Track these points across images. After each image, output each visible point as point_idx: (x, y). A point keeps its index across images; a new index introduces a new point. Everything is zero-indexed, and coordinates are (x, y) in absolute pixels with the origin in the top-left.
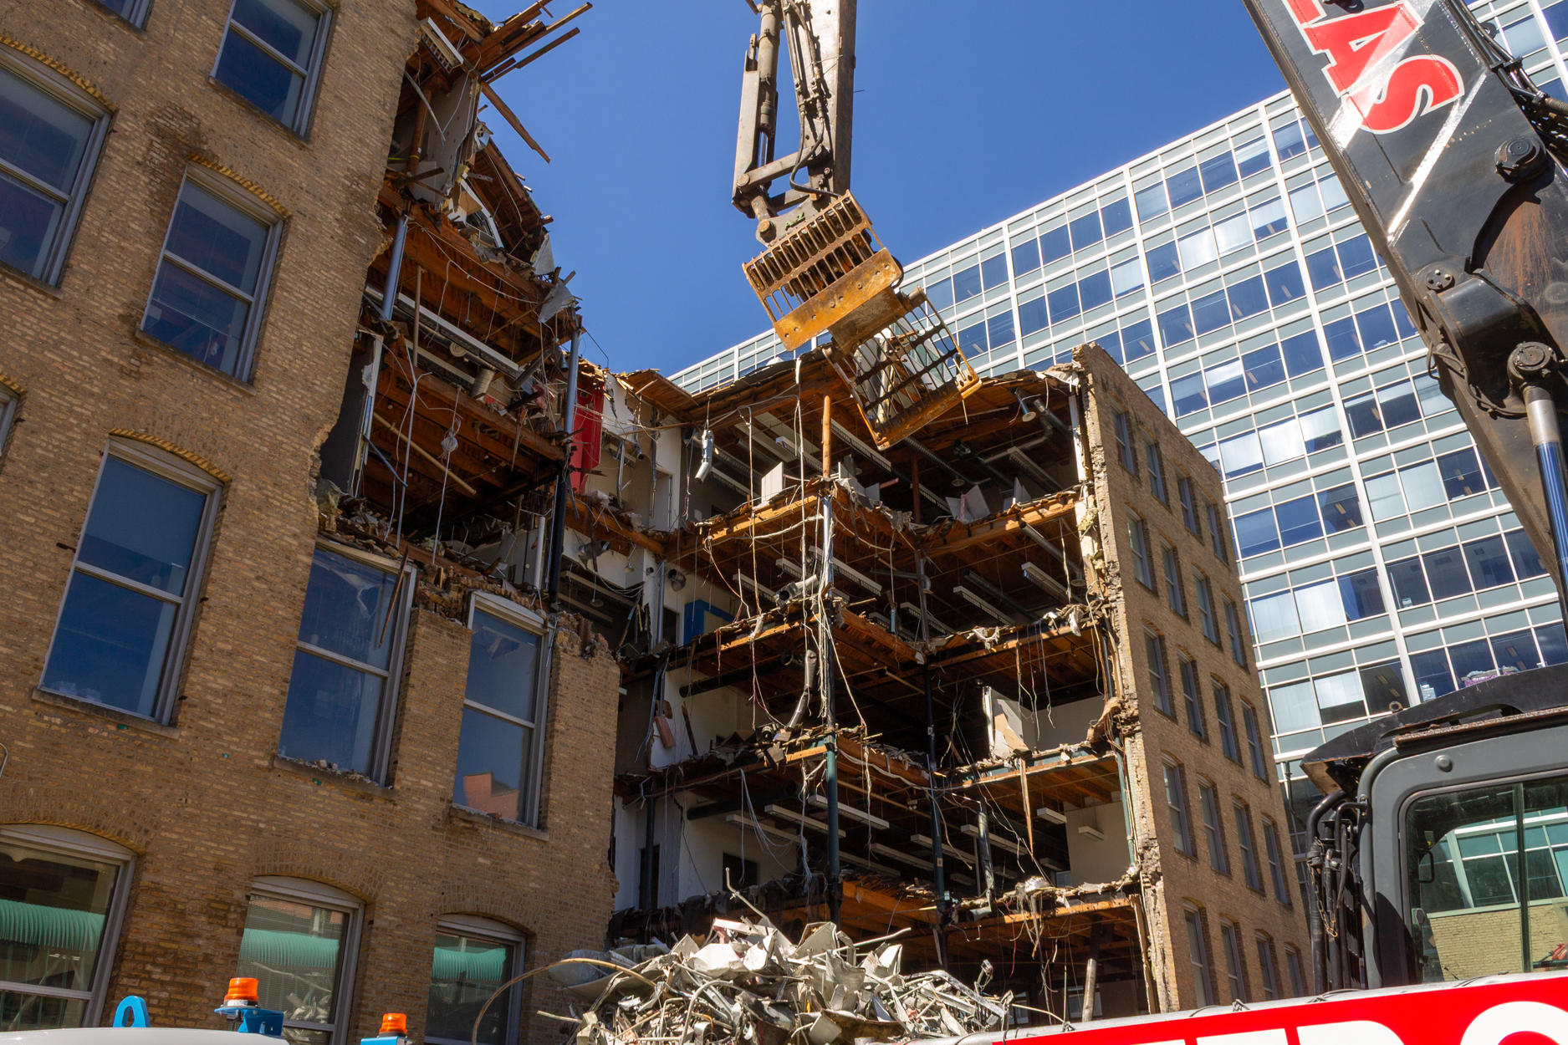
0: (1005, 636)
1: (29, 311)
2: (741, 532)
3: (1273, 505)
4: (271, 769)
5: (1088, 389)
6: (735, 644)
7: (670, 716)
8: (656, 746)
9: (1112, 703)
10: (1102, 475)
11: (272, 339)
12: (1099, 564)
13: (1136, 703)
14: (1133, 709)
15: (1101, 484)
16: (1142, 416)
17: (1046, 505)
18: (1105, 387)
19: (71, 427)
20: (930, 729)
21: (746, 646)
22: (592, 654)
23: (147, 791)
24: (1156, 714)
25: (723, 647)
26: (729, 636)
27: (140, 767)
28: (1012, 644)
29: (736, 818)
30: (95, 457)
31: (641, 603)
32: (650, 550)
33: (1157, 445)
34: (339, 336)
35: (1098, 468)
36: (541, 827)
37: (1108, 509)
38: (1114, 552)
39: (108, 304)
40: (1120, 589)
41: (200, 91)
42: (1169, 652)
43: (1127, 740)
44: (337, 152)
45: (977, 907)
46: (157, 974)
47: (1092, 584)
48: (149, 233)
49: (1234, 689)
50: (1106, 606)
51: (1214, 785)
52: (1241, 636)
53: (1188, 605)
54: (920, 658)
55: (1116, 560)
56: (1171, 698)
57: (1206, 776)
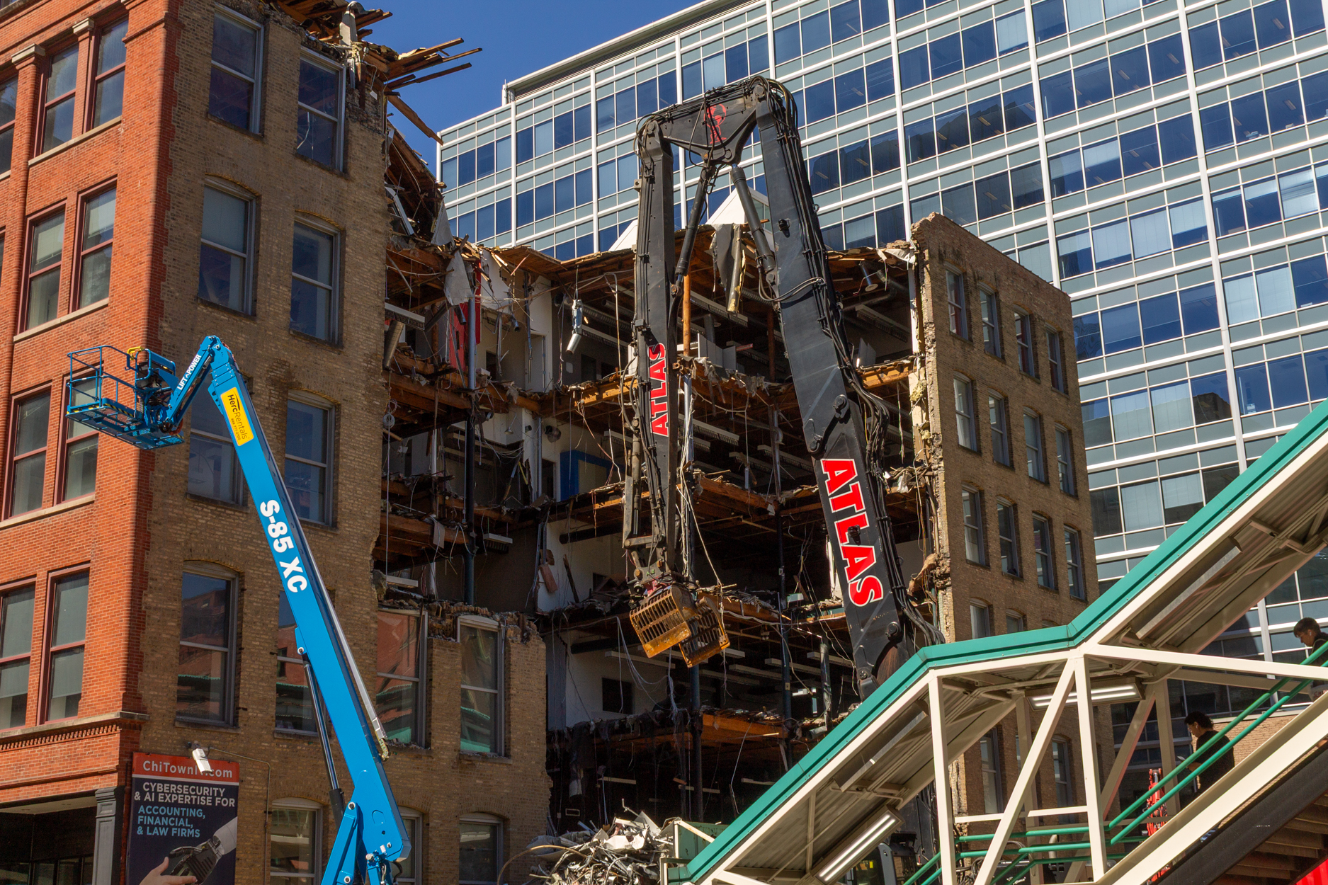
1: (238, 525)
2: (609, 399)
3: (1138, 301)
5: (924, 266)
6: (608, 504)
7: (552, 563)
8: (542, 591)
9: (930, 560)
10: (932, 350)
12: (926, 434)
13: (948, 561)
14: (945, 567)
15: (931, 359)
16: (981, 270)
17: (885, 371)
18: (941, 258)
19: (264, 586)
20: (781, 570)
22: (528, 639)
23: (324, 773)
24: (968, 566)
25: (597, 506)
26: (603, 497)
27: (320, 762)
29: (613, 654)
31: (521, 460)
32: (527, 408)
33: (997, 294)
35: (929, 344)
36: (507, 755)
37: (936, 383)
38: (938, 425)
40: (941, 459)
41: (286, 342)
42: (987, 505)
43: (940, 592)
45: (816, 726)
47: (919, 452)
49: (1058, 520)
50: (929, 473)
51: (1024, 616)
52: (1073, 463)
53: (1014, 451)
54: (771, 509)
55: (939, 432)
56: (987, 547)
57: (1017, 610)
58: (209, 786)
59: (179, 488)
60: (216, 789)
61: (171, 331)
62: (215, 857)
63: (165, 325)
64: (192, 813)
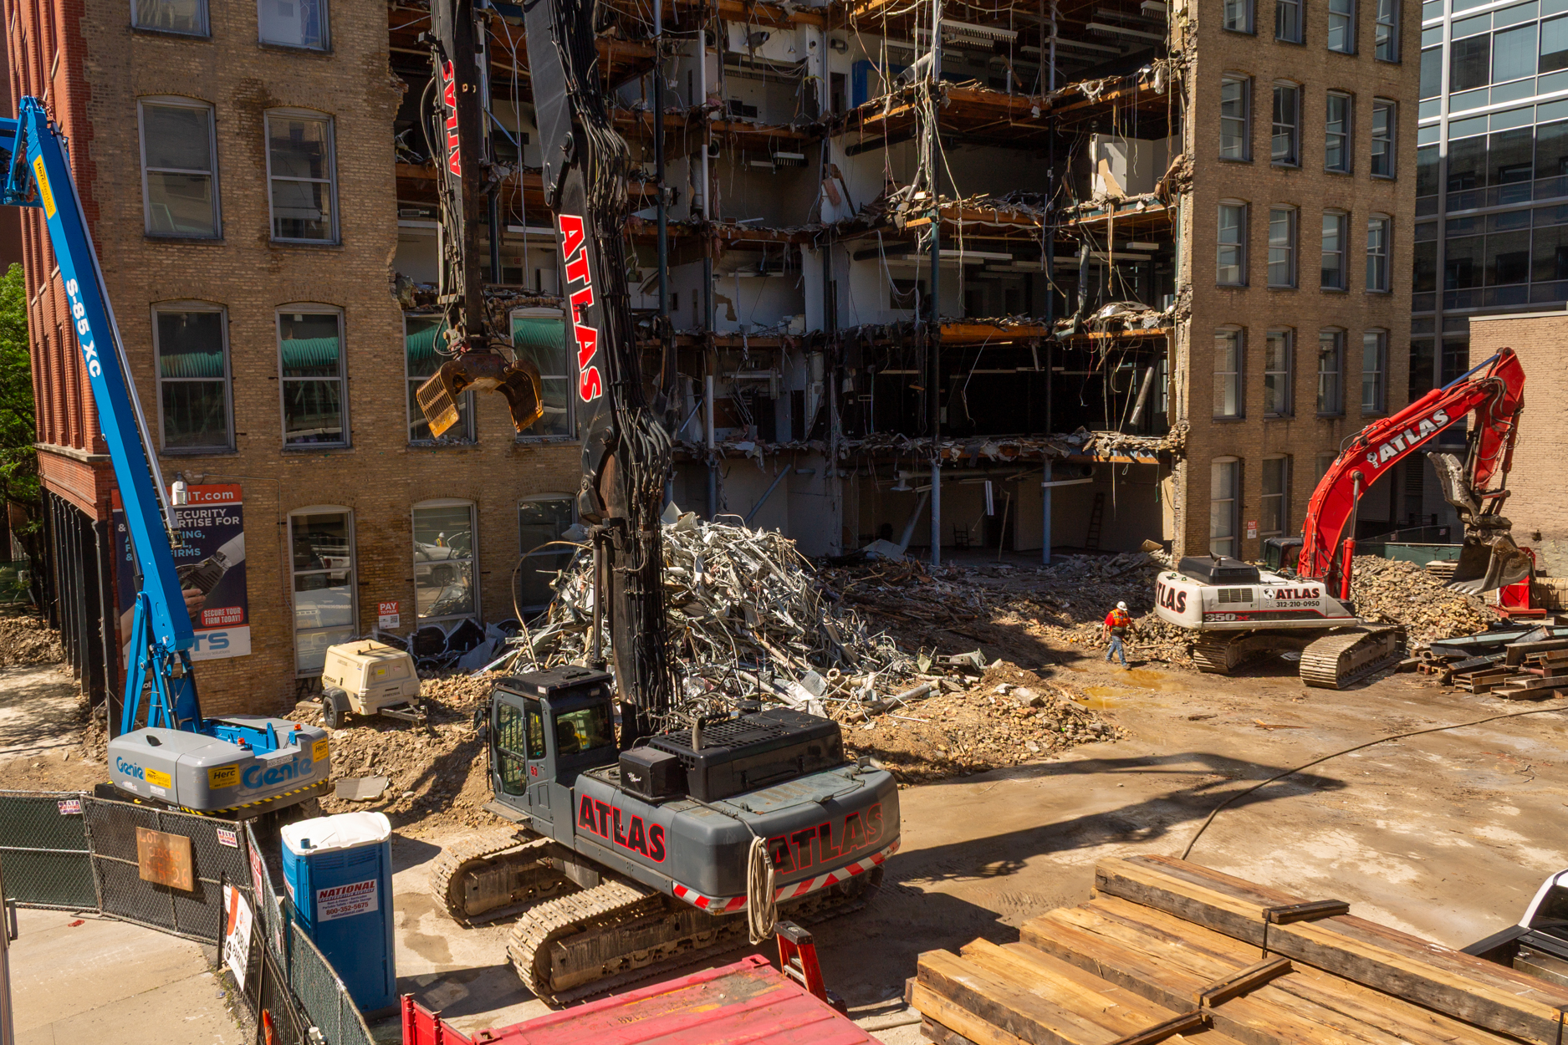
0: (1109, 88)
1: (214, 259)
4: (406, 453)
6: (873, 118)
8: (825, 205)
11: (346, 209)
12: (1184, 20)
13: (1193, 163)
14: (1189, 171)
19: (254, 315)
20: (1050, 170)
21: (880, 121)
23: (347, 481)
24: (1221, 165)
25: (865, 121)
26: (869, 112)
27: (341, 471)
28: (1114, 94)
30: (272, 325)
31: (806, 77)
32: (811, 24)
34: (385, 185)
38: (1195, 11)
39: (250, 236)
40: (1195, 50)
41: (256, 58)
42: (1258, 92)
43: (1183, 196)
44: (352, 47)
45: (1066, 327)
46: (375, 557)
47: (1176, 42)
48: (257, 178)
49: (1366, 94)
50: (1183, 66)
51: (1299, 208)
52: (1402, 24)
53: (1309, 24)
54: (1036, 112)
55: (1196, 18)
56: (1252, 139)
57: (1289, 202)
58: (207, 509)
59: (134, 233)
60: (215, 511)
61: (100, 69)
62: (220, 570)
63: (90, 64)
64: (190, 535)
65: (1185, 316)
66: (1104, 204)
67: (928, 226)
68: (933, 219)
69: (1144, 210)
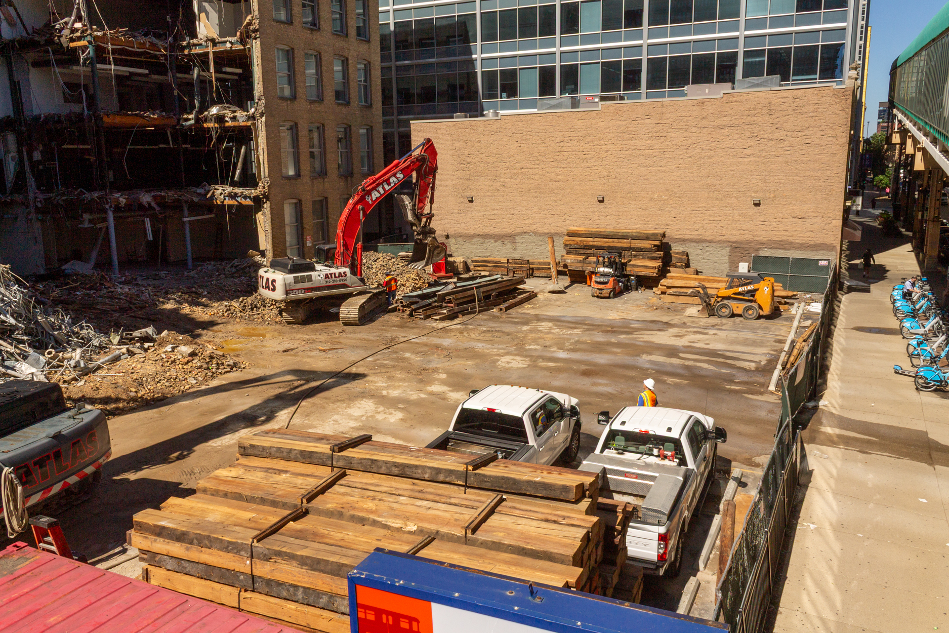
8: (4, 27)
13: (258, 21)
14: (256, 25)
20: (169, 17)
24: (275, 24)
43: (254, 41)
45: (189, 119)
51: (320, 53)
56: (291, 10)
57: (314, 50)
65: (262, 115)
66: (206, 41)
67: (87, 47)
68: (90, 42)
69: (231, 47)
